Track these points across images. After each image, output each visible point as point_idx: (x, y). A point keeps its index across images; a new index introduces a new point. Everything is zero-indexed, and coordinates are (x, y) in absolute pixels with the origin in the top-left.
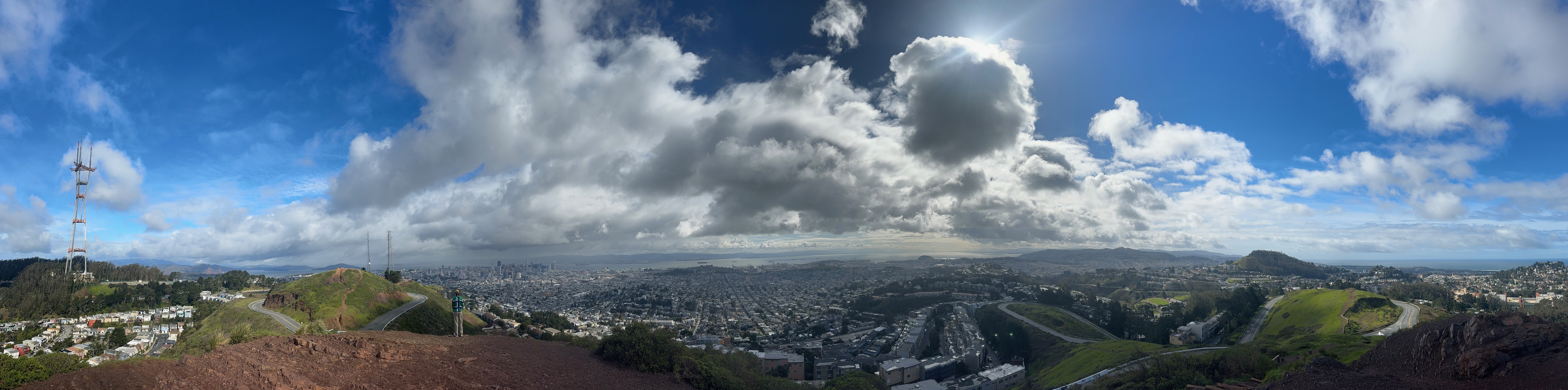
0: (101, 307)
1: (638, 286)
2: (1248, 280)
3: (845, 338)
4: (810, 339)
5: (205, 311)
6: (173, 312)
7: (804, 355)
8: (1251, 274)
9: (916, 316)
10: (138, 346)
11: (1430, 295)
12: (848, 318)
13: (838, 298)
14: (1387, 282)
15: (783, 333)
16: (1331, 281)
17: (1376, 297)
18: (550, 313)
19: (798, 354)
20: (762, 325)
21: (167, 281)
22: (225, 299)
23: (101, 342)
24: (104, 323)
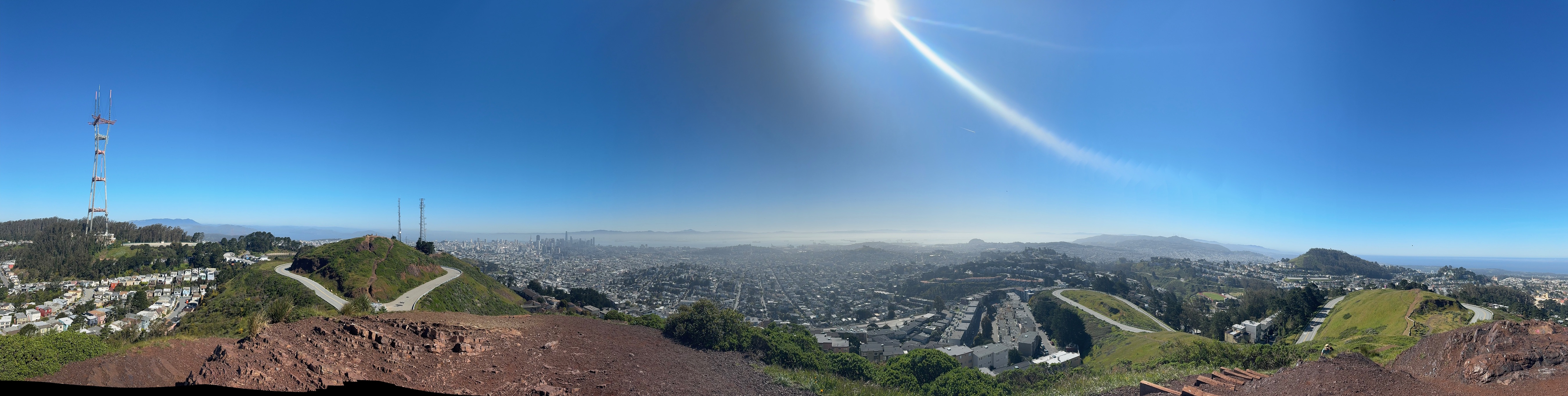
0: (122, 269)
1: (676, 264)
2: (1305, 281)
3: (891, 323)
4: (854, 325)
5: (228, 273)
6: (194, 274)
7: (849, 339)
8: (1309, 274)
9: (967, 302)
10: (160, 310)
11: (1505, 300)
12: (895, 304)
13: (884, 282)
14: (1457, 283)
15: (826, 317)
16: (1397, 281)
17: (1445, 299)
18: (589, 290)
19: (843, 338)
20: (803, 307)
21: (190, 242)
22: (249, 261)
23: (122, 306)
24: (125, 287)
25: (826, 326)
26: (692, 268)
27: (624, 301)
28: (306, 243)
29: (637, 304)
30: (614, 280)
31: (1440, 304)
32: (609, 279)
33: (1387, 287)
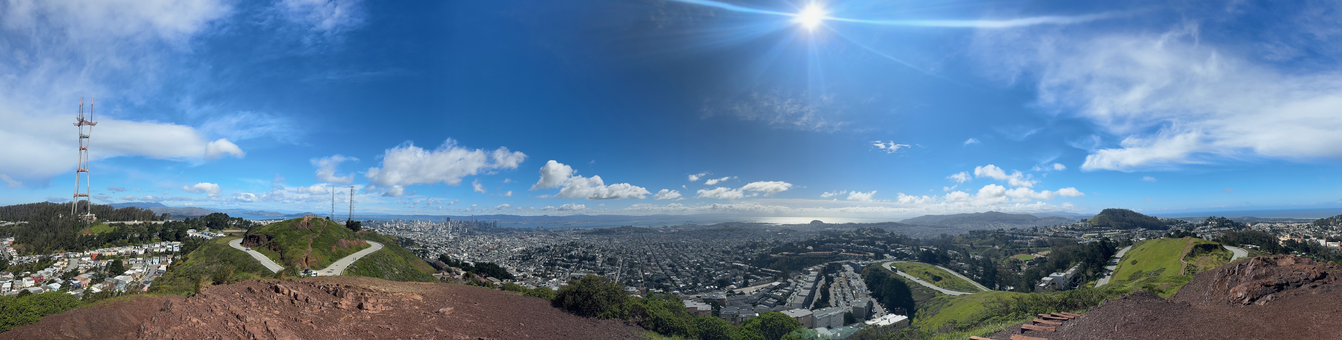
0: (102, 242)
1: (567, 243)
2: (1100, 236)
3: (746, 291)
4: (716, 291)
5: (190, 246)
6: (163, 247)
7: (711, 303)
8: (1103, 229)
9: (808, 272)
10: (133, 274)
11: (1257, 241)
12: (749, 273)
13: (740, 255)
14: (1220, 230)
15: (692, 285)
16: (1172, 230)
17: (1210, 243)
18: (491, 264)
19: (707, 303)
20: (674, 278)
21: (158, 221)
22: (208, 236)
23: (102, 272)
24: (105, 256)
25: (693, 293)
26: (581, 246)
27: (522, 274)
28: (256, 222)
29: (533, 277)
30: (513, 256)
31: (1208, 248)
32: (509, 255)
33: (1164, 237)
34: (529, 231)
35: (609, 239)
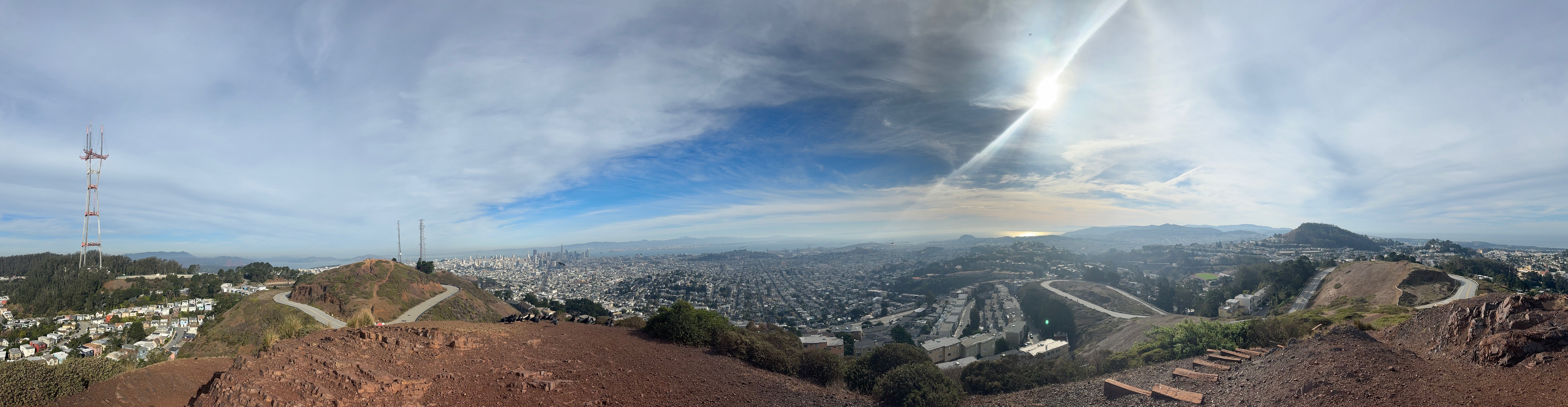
0: (118, 302)
1: (672, 272)
2: (1297, 252)
3: (885, 321)
4: (849, 324)
5: (225, 304)
6: (192, 305)
7: (844, 338)
8: (1300, 247)
9: (957, 295)
10: (157, 340)
11: (1490, 270)
12: (887, 301)
13: (877, 281)
14: (1444, 256)
15: (821, 318)
16: (1385, 253)
17: (1432, 271)
18: (584, 300)
19: (838, 339)
20: (799, 310)
21: (186, 274)
22: (248, 292)
23: (118, 337)
24: (121, 318)
25: (822, 328)
26: (687, 275)
27: (619, 309)
28: (305, 272)
29: (635, 313)
30: (609, 290)
31: (1428, 276)
32: (605, 289)
33: (1376, 259)
34: (626, 260)
35: (721, 266)
